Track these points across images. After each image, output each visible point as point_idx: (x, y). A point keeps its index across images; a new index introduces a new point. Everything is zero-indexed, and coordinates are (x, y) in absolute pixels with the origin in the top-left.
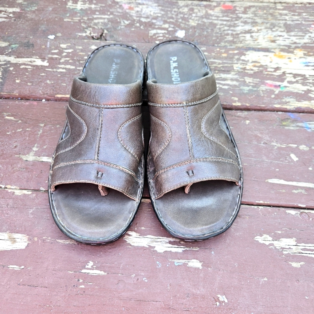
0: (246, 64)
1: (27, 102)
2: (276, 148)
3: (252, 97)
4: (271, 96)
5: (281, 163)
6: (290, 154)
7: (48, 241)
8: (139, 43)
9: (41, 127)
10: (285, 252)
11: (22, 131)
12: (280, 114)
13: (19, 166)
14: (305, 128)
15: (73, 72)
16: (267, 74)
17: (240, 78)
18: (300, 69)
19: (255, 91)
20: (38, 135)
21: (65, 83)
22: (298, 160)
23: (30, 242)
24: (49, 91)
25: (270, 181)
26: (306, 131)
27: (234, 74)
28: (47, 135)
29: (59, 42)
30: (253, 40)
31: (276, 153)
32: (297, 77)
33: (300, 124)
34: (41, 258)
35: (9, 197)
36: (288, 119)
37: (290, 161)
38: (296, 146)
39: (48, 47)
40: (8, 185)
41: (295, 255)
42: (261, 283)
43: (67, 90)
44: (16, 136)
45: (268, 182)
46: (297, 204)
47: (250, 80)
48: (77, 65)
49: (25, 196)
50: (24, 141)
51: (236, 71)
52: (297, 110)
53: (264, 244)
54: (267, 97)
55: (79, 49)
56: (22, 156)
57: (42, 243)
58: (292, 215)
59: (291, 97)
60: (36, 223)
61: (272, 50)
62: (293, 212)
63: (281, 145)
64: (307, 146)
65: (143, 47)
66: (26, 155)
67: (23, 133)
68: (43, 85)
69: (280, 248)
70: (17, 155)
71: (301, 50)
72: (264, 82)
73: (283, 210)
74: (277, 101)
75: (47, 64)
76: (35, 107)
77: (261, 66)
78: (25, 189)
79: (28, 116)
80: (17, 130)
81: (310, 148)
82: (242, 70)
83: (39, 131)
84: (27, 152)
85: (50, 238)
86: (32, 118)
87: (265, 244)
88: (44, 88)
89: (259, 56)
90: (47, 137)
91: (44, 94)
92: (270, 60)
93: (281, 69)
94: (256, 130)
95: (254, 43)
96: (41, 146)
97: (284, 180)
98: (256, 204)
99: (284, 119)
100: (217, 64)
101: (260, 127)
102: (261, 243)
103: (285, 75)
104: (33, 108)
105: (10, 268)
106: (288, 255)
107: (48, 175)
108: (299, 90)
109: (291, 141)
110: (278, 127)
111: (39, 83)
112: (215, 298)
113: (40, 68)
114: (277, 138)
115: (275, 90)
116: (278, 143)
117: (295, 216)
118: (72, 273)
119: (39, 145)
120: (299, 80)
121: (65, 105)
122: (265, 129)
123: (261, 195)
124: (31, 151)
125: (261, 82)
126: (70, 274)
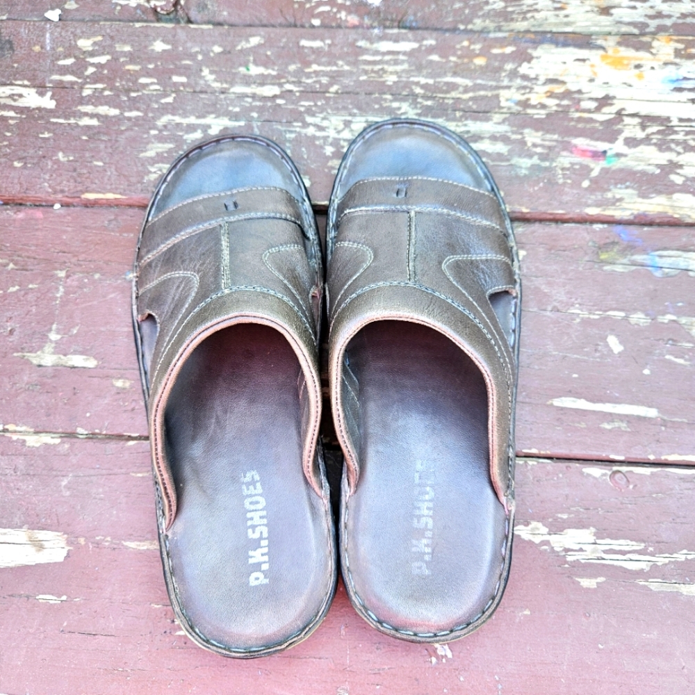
0: (531, 90)
1: (19, 211)
2: (578, 320)
3: (536, 188)
4: (580, 184)
5: (586, 358)
6: (607, 337)
7: (107, 544)
8: (270, 29)
9: (60, 279)
10: (569, 559)
11: (20, 290)
12: (598, 229)
13: (25, 378)
14: (650, 268)
15: (116, 128)
16: (580, 120)
17: (513, 132)
18: (660, 101)
19: (546, 169)
20: (56, 300)
21: (101, 160)
22: (623, 351)
23: (71, 548)
24: (65, 182)
25: (557, 402)
26: (650, 276)
27: (500, 120)
28: (76, 299)
29: (73, 30)
30: (556, 9)
31: (576, 334)
32: (649, 126)
33: (639, 258)
34: (96, 579)
35: (16, 451)
36: (614, 243)
37: (605, 353)
38: (622, 314)
39: (48, 48)
40: (10, 423)
41: (589, 564)
42: (517, 620)
43: (106, 179)
44: (9, 304)
45: (552, 405)
46: (607, 453)
47: (536, 137)
48: (123, 104)
49: (48, 449)
50: (28, 316)
51: (505, 110)
52: (636, 221)
53: (530, 541)
54: (572, 186)
55: (124, 54)
56: (29, 354)
57: (95, 549)
58: (595, 478)
59: (628, 184)
60: (79, 507)
61: (599, 42)
62: (595, 471)
63: (590, 313)
64: (647, 315)
65: (280, 41)
66: (36, 352)
67: (23, 296)
68: (49, 167)
69: (561, 549)
70: (18, 352)
71: (671, 40)
72: (569, 143)
73: (577, 467)
74: (593, 197)
75: (51, 104)
76: (40, 226)
77: (567, 94)
78: (47, 432)
79: (27, 251)
80: (9, 289)
81: (652, 320)
82: (519, 108)
83: (57, 289)
84: (38, 344)
85: (109, 539)
86: (37, 257)
87: (533, 542)
89: (565, 63)
90: (77, 304)
91: (55, 192)
92: (591, 75)
93: (615, 101)
94: (539, 274)
95: (557, 16)
96: (64, 331)
97: (586, 399)
98: (523, 455)
99: (605, 244)
100: (461, 89)
101: (548, 268)
102: (526, 539)
103: (623, 121)
104: (36, 227)
105: (40, 601)
106: (576, 564)
107: (90, 398)
108: (649, 165)
109: (614, 302)
110: (587, 267)
111: (40, 160)
112: (429, 650)
113: (36, 116)
114: (583, 295)
115: (592, 165)
116: (584, 310)
117: (600, 480)
118: (159, 608)
119: (60, 327)
120: (653, 133)
121: (107, 216)
122: (560, 272)
123: (535, 435)
124: (46, 342)
125: (562, 142)
126: (156, 608)
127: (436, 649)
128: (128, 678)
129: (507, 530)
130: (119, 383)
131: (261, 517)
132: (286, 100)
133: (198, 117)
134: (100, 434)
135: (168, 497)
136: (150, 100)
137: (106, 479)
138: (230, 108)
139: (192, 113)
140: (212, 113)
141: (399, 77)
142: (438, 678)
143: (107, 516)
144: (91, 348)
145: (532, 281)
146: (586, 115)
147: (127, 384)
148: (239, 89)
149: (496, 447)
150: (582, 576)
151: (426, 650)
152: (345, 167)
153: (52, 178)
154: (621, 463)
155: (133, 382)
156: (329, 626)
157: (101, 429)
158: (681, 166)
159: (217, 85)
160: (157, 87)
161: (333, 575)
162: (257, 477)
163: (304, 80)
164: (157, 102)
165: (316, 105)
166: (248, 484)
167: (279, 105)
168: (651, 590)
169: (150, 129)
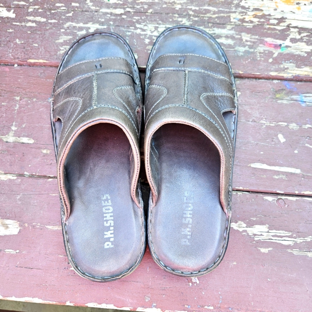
0: (246, 14)
2: (264, 126)
3: (247, 62)
4: (268, 60)
5: (267, 144)
6: (278, 135)
7: (38, 227)
9: (17, 101)
10: (256, 239)
12: (275, 83)
14: (300, 102)
15: (44, 28)
16: (269, 29)
17: (237, 34)
19: (252, 53)
20: (15, 111)
21: (37, 44)
22: (285, 141)
23: (21, 228)
24: (19, 54)
25: (253, 165)
26: (300, 106)
27: (231, 28)
28: (25, 110)
31: (263, 133)
32: (302, 33)
33: (295, 97)
34: (33, 243)
36: (283, 90)
37: (277, 142)
38: (286, 124)
41: (265, 242)
42: (230, 267)
43: (39, 53)
45: (250, 166)
46: (276, 190)
47: (248, 37)
48: (48, 16)
49: (11, 181)
50: (1, 118)
51: (233, 23)
52: (295, 78)
53: (238, 230)
54: (264, 61)
56: (2, 136)
57: (32, 229)
58: (269, 201)
59: (291, 61)
60: (25, 209)
62: (270, 198)
63: (270, 123)
64: (297, 125)
66: (5, 136)
68: (12, 46)
69: (252, 234)
72: (263, 40)
73: (261, 196)
74: (274, 67)
75: (13, 16)
76: (8, 75)
77: (264, 16)
78: (10, 174)
79: (1, 87)
81: (300, 127)
82: (240, 23)
83: (16, 105)
84: (6, 131)
86: (6, 90)
87: (239, 231)
90: (25, 113)
91: (15, 59)
92: (275, 7)
93: (286, 20)
94: (246, 104)
96: (19, 125)
97: (267, 164)
98: (236, 190)
99: (279, 90)
100: (212, 13)
101: (251, 101)
102: (236, 229)
103: (290, 30)
104: (6, 75)
105: (7, 252)
106: (259, 241)
107: (30, 158)
108: (302, 52)
109: (282, 118)
110: (270, 101)
111: (8, 43)
112: (188, 279)
113: (6, 21)
114: (267, 114)
115: (274, 51)
116: (267, 121)
117: (272, 203)
118: (62, 257)
119: (17, 124)
120: (304, 36)
121: (39, 71)
122: (256, 103)
123: (241, 181)
124: (10, 131)
125: (260, 40)
126: (61, 257)
127: (192, 279)
128: (47, 289)
129: (227, 225)
130: (45, 151)
131: (111, 216)
132: (127, 16)
133: (84, 23)
134: (35, 175)
135: (66, 206)
136: (61, 14)
137: (38, 196)
138: (100, 19)
139: (81, 21)
140: (91, 21)
141: (182, 6)
142: (192, 293)
143: (38, 213)
144: (31, 135)
145: (243, 107)
146: (272, 27)
147: (48, 152)
148: (104, 10)
149: (223, 186)
150: (261, 247)
151: (187, 279)
152: (154, 49)
153: (13, 51)
154: (282, 194)
155: (51, 151)
156: (141, 267)
157: (36, 173)
159: (93, 8)
160: (65, 8)
161: (144, 244)
162: (109, 197)
163: (136, 6)
164: (64, 15)
165: (141, 19)
166: (105, 200)
167: (123, 18)
168: (294, 254)
169: (61, 29)
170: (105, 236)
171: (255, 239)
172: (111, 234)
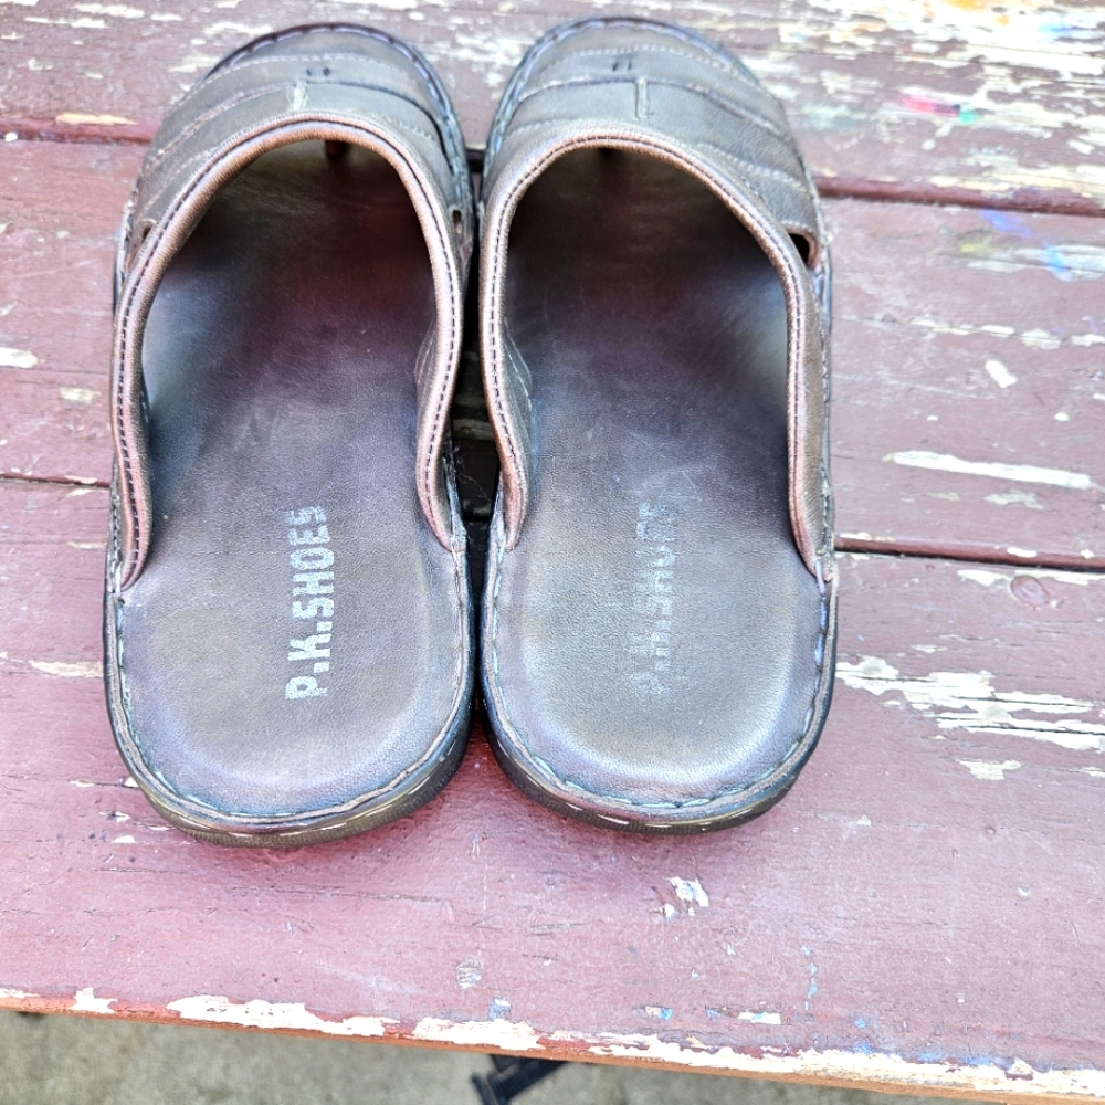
0: (830, 25)
2: (930, 336)
3: (846, 146)
4: (920, 145)
5: (949, 392)
6: (984, 362)
10: (944, 725)
12: (954, 213)
14: (1049, 269)
15: (135, 32)
16: (911, 64)
17: (804, 74)
18: (1040, 50)
19: (859, 123)
21: (101, 71)
22: (1015, 384)
24: (31, 97)
25: (903, 459)
26: (1051, 279)
27: (782, 59)
28: (18, 264)
31: (930, 355)
32: (1026, 79)
33: (1030, 253)
36: (981, 232)
37: (985, 386)
38: (1009, 331)
41: (986, 735)
42: (845, 837)
43: (104, 97)
45: (892, 462)
46: (1004, 546)
47: (842, 82)
48: (152, 5)
51: (788, 47)
52: (1021, 199)
53: (863, 690)
54: (906, 147)
58: (982, 587)
59: (1000, 148)
62: (983, 576)
63: (952, 327)
64: (1053, 334)
68: (9, 77)
69: (927, 707)
72: (897, 92)
73: (947, 568)
74: (942, 162)
77: (890, 33)
81: (1064, 340)
82: (812, 46)
85: (4, 654)
87: (869, 692)
88: (15, 88)
90: (17, 273)
91: (11, 111)
92: (924, 14)
93: (968, 47)
94: (858, 269)
97: (957, 455)
98: (841, 544)
99: (968, 232)
100: (715, 19)
101: (873, 260)
102: (855, 687)
103: (982, 70)
106: (959, 735)
107: (11, 417)
108: (1033, 126)
109: (992, 313)
110: (941, 262)
112: (659, 887)
114: (937, 300)
115: (938, 122)
116: (941, 321)
117: (993, 591)
118: (87, 790)
120: (1033, 88)
121: (95, 155)
122: (893, 266)
123: (863, 509)
125: (886, 90)
126: (79, 789)
127: (675, 888)
129: (823, 618)
130: (72, 395)
131: (322, 583)
132: (427, 15)
134: (20, 476)
136: (198, 3)
137: (18, 549)
142: (680, 948)
143: (9, 613)
144: (30, 340)
145: (845, 277)
147: (88, 397)
150: (974, 758)
151: (654, 889)
152: (521, 77)
153: (11, 91)
154: (1031, 563)
155: (96, 391)
156: (445, 836)
157: (22, 468)
158: (1086, 131)
162: (321, 517)
164: (209, 6)
165: (476, 23)
166: (301, 529)
167: (414, 21)
169: (193, 37)
170: (290, 653)
171: (941, 726)
172: (319, 646)
